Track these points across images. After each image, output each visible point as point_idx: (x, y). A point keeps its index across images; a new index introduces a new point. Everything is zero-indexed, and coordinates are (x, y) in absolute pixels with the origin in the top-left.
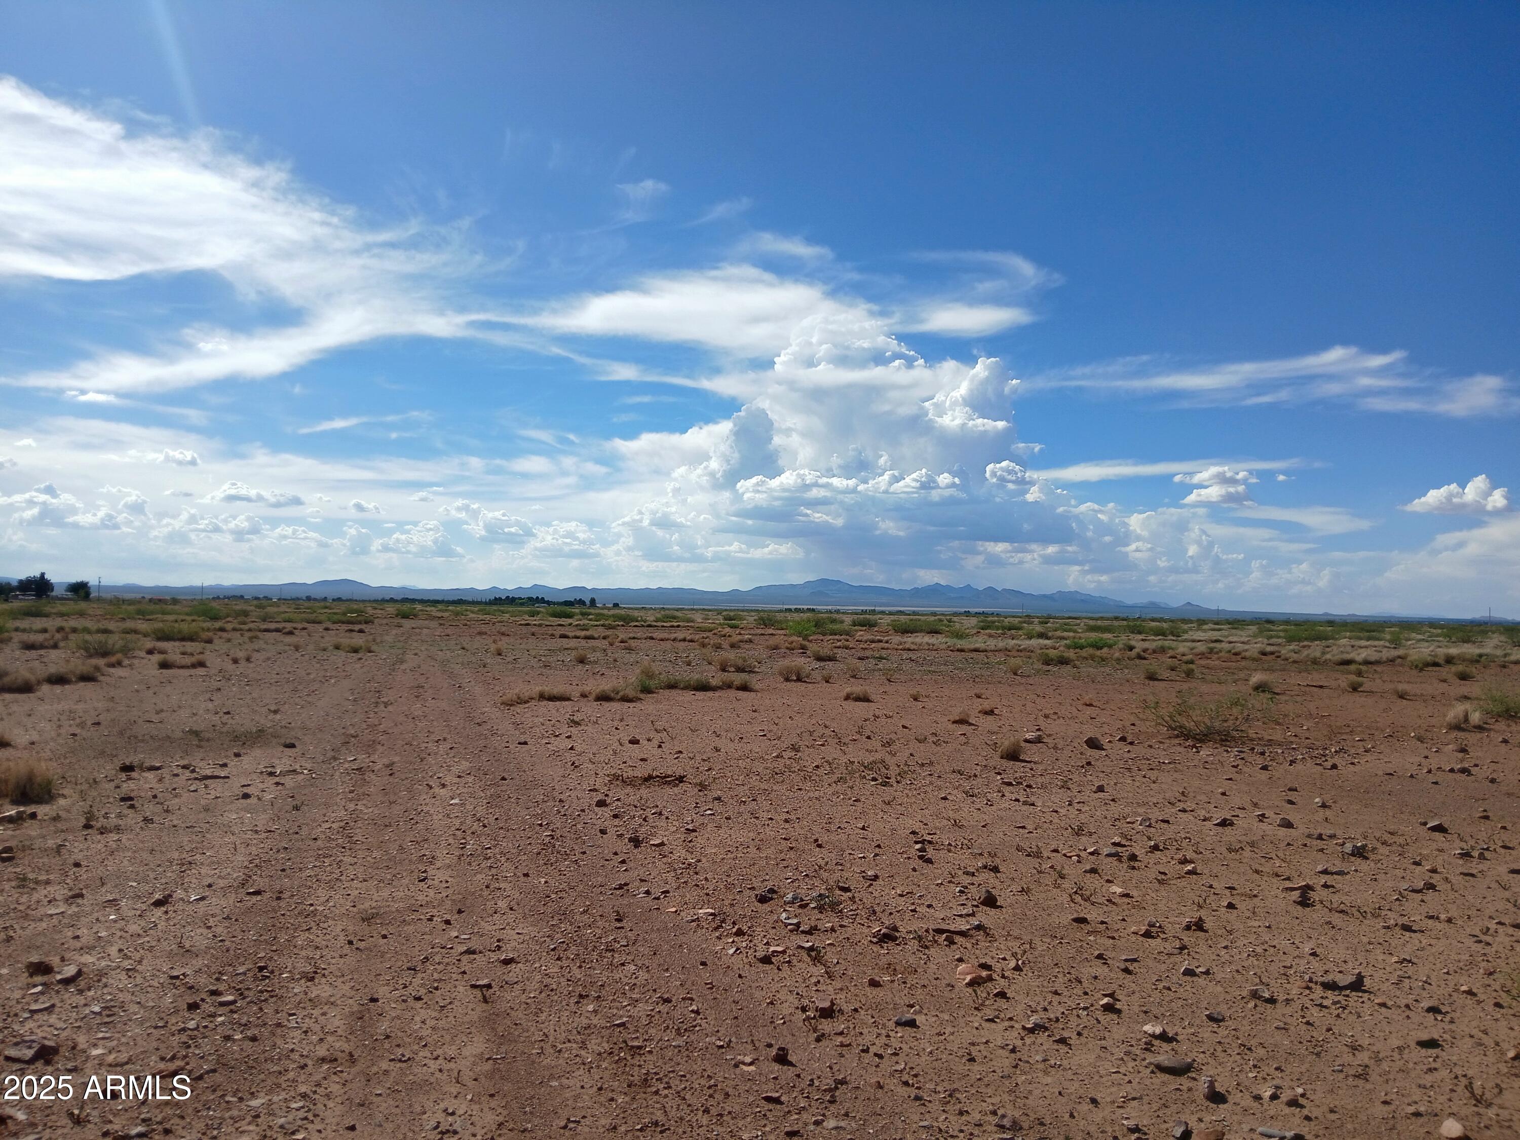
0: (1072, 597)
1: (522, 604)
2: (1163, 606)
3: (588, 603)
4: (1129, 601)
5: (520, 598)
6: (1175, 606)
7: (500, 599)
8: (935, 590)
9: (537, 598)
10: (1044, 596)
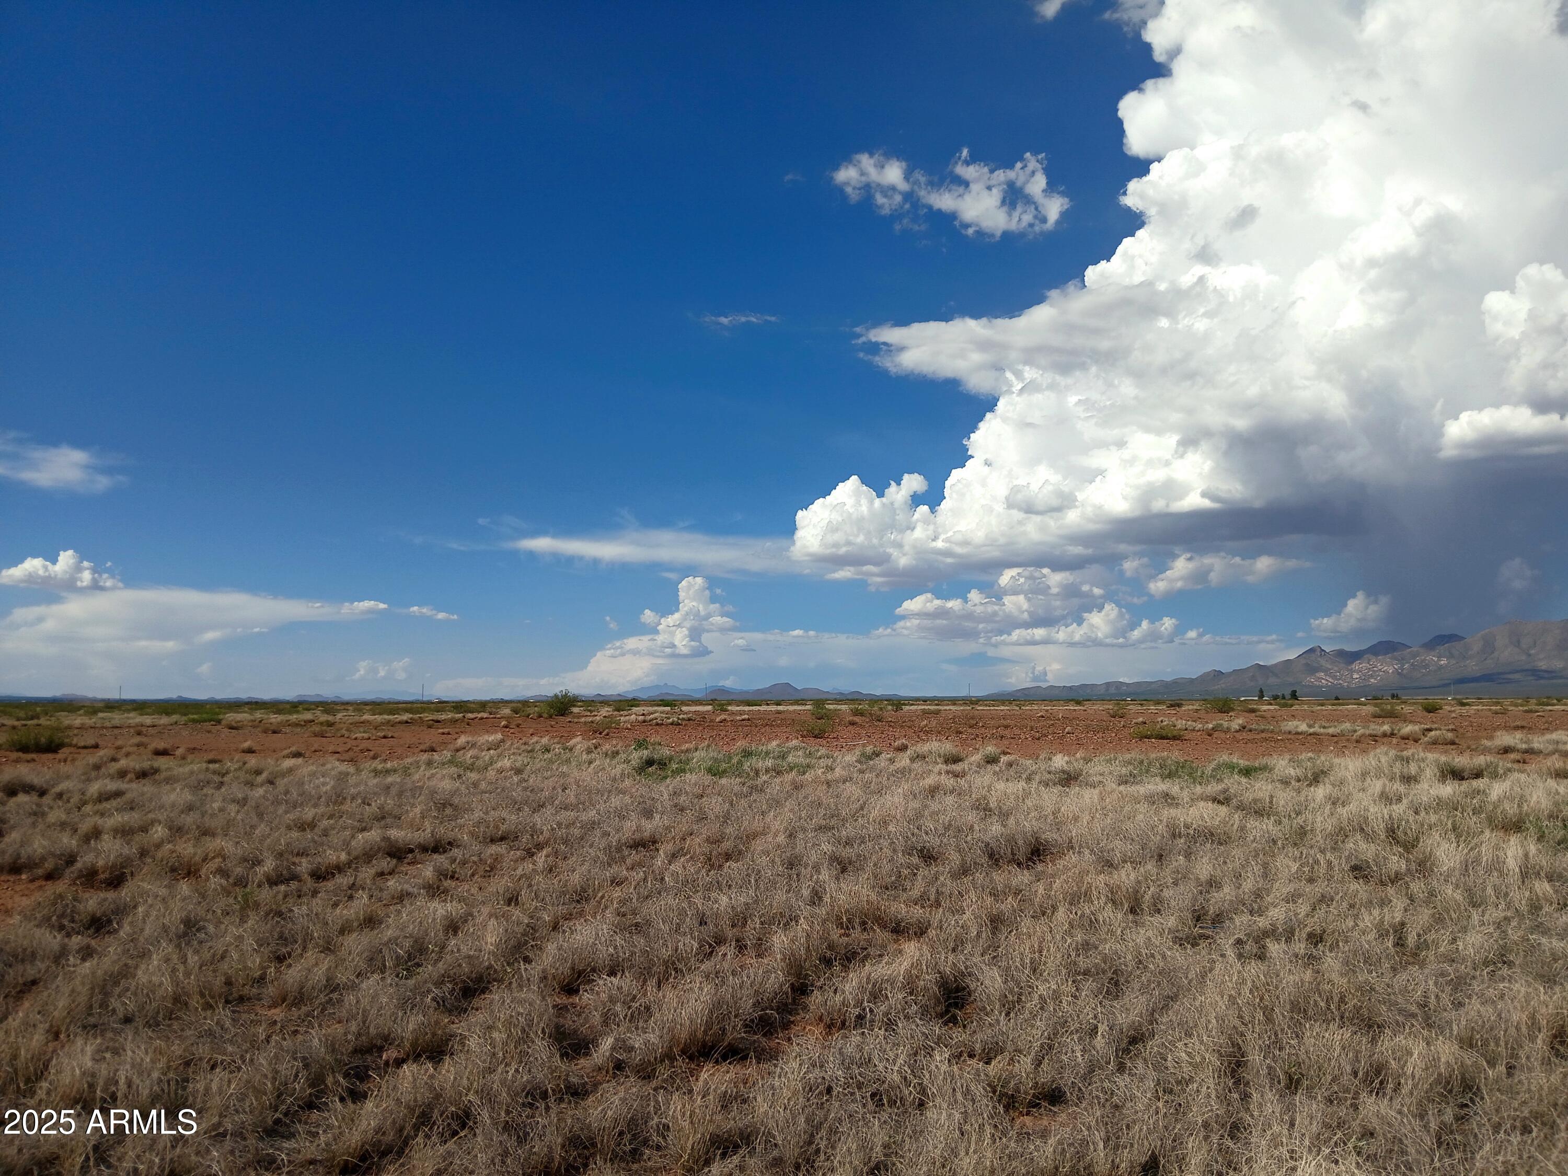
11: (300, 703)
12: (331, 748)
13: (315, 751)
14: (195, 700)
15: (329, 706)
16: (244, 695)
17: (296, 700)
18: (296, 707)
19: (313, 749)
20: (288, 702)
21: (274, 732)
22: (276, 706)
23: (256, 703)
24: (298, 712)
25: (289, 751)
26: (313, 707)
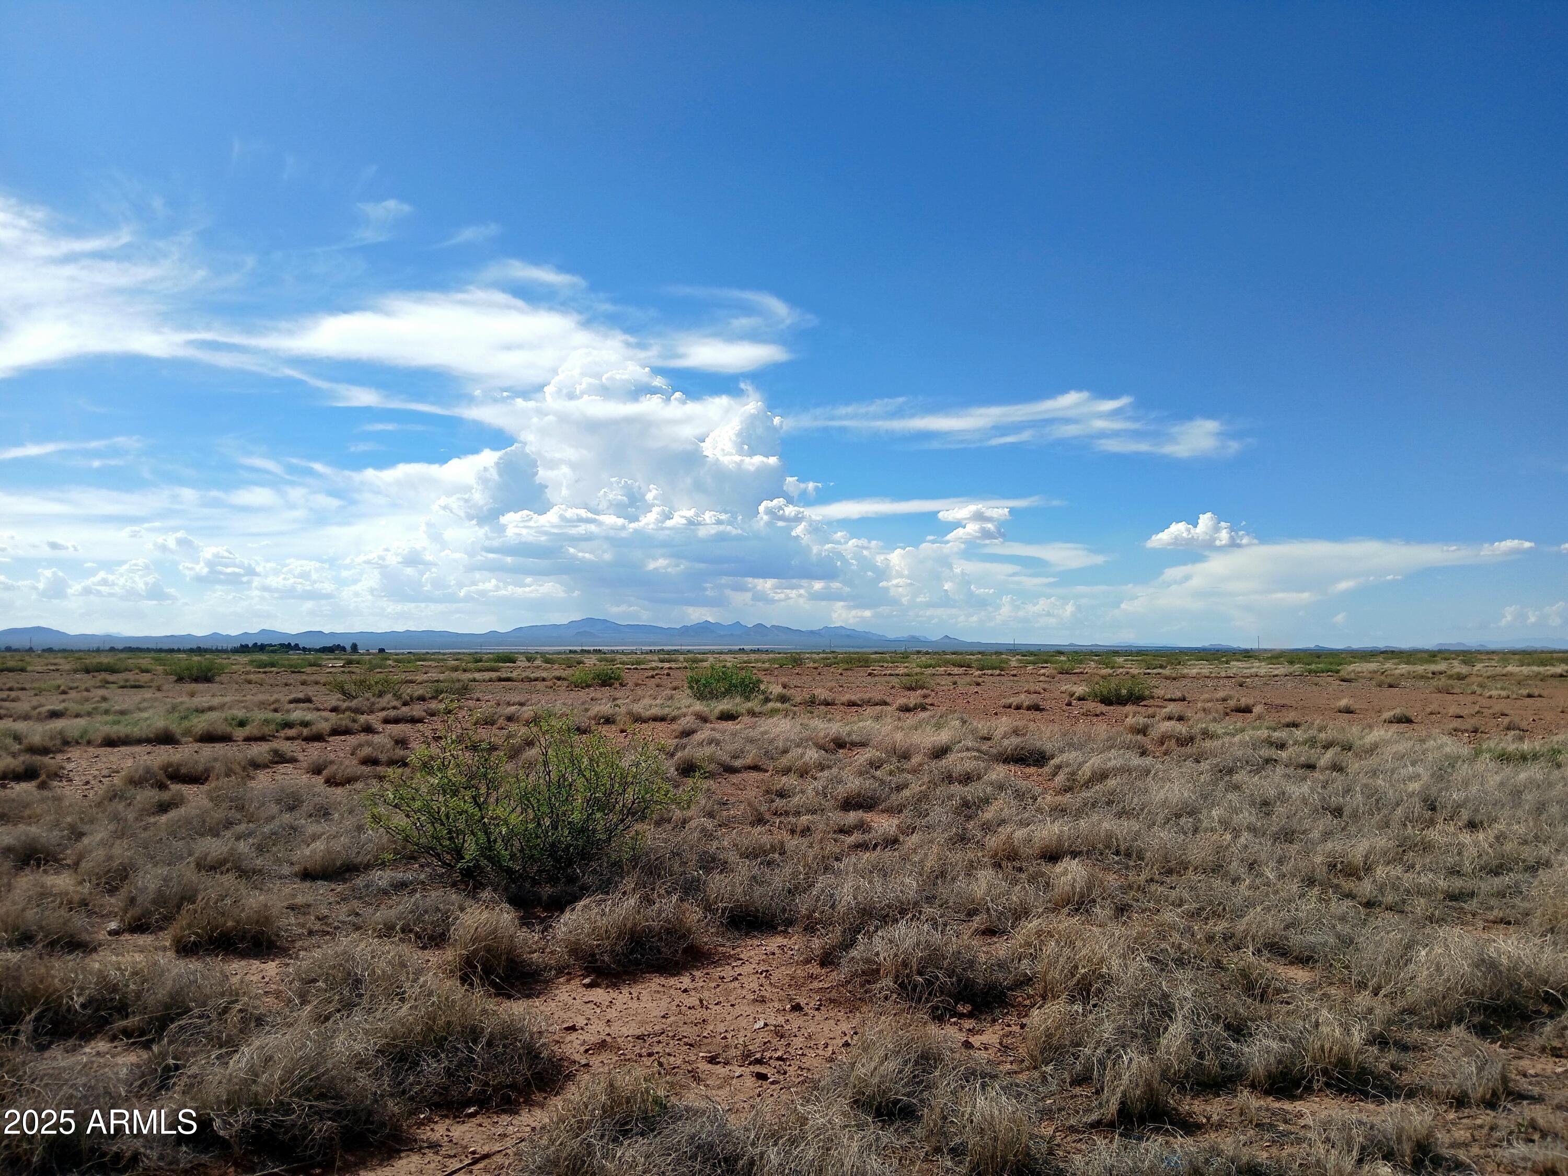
0: (839, 633)
1: (273, 652)
2: (922, 639)
3: (349, 648)
4: (891, 635)
5: (271, 645)
6: (934, 640)
7: (247, 646)
8: (704, 628)
9: (289, 644)
10: (812, 632)
11: (1440, 652)
12: (1453, 710)
13: (1432, 713)
14: (1332, 650)
15: (1468, 656)
16: (1381, 645)
17: (1436, 649)
18: (1435, 656)
19: (1429, 710)
20: (1427, 651)
21: (1391, 686)
22: (1409, 656)
23: (1393, 652)
24: (1434, 662)
25: (1392, 713)
26: (1453, 656)
